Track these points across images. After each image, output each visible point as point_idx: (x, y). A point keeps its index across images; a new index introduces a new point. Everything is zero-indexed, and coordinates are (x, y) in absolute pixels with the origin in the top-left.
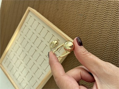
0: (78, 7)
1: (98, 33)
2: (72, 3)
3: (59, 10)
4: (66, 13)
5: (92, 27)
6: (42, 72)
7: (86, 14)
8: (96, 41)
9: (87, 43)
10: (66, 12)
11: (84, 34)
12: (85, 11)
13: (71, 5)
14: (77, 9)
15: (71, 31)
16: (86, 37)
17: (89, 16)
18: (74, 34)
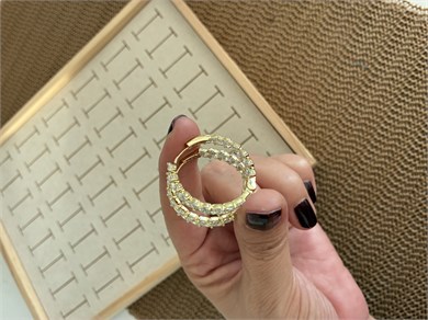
0: (354, 31)
1: (409, 146)
2: (334, 9)
3: (274, 24)
4: (300, 42)
5: (391, 121)
6: (152, 244)
7: (377, 66)
8: (392, 175)
9: (355, 173)
10: (304, 37)
11: (353, 138)
12: (379, 55)
13: (330, 18)
14: (351, 36)
15: (304, 114)
16: (358, 151)
17: (390, 76)
18: (316, 127)
